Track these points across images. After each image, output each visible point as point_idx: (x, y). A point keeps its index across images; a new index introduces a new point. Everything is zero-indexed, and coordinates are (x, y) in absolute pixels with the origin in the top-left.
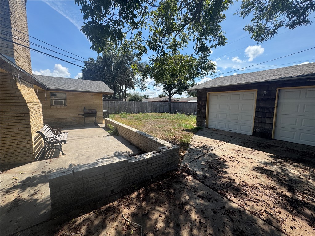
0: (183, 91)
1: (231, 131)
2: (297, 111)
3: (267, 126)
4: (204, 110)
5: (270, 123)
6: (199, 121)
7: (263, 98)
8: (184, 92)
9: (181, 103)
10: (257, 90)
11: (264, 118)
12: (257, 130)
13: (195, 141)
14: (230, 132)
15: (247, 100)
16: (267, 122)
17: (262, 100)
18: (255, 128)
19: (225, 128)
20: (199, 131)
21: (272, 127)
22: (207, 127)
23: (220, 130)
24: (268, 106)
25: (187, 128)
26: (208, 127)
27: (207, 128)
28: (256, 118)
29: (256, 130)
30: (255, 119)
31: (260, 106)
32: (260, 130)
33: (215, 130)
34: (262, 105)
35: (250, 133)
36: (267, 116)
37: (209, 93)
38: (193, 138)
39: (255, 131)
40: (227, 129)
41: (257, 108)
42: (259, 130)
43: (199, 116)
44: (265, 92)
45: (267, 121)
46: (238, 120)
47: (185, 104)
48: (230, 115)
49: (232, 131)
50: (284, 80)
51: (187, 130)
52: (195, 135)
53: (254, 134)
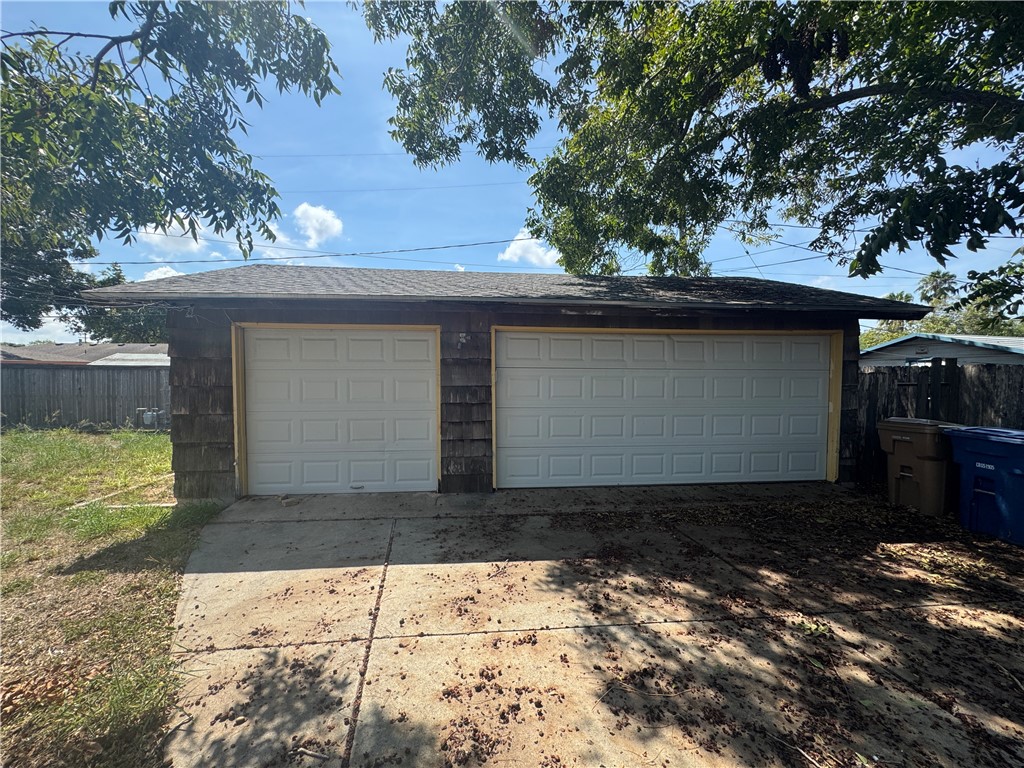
0: (48, 310)
1: (360, 491)
2: (538, 395)
3: (477, 451)
4: (219, 412)
5: (485, 440)
6: (192, 473)
7: (458, 357)
8: (54, 313)
9: (38, 372)
10: (438, 328)
11: (468, 423)
12: (451, 468)
13: (211, 649)
14: (359, 496)
15: (410, 361)
16: (476, 436)
17: (457, 362)
18: (445, 462)
19: (336, 481)
20: (206, 533)
21: (492, 452)
22: (245, 497)
23: (315, 495)
24: (475, 384)
25: (111, 531)
26: (252, 492)
27: (248, 497)
28: (444, 425)
29: (448, 471)
30: (443, 432)
31: (454, 384)
32: (461, 468)
33: (292, 500)
34: (458, 380)
35: (432, 484)
36: (475, 418)
37: (244, 324)
38: (184, 614)
39: (445, 473)
40: (341, 486)
41: (445, 390)
42: (457, 470)
43: (192, 445)
44: (463, 337)
45: (477, 433)
46: (383, 439)
47: (65, 375)
48: (351, 423)
49: (364, 491)
50: (517, 304)
51: (119, 558)
52: (188, 579)
53: (446, 485)
